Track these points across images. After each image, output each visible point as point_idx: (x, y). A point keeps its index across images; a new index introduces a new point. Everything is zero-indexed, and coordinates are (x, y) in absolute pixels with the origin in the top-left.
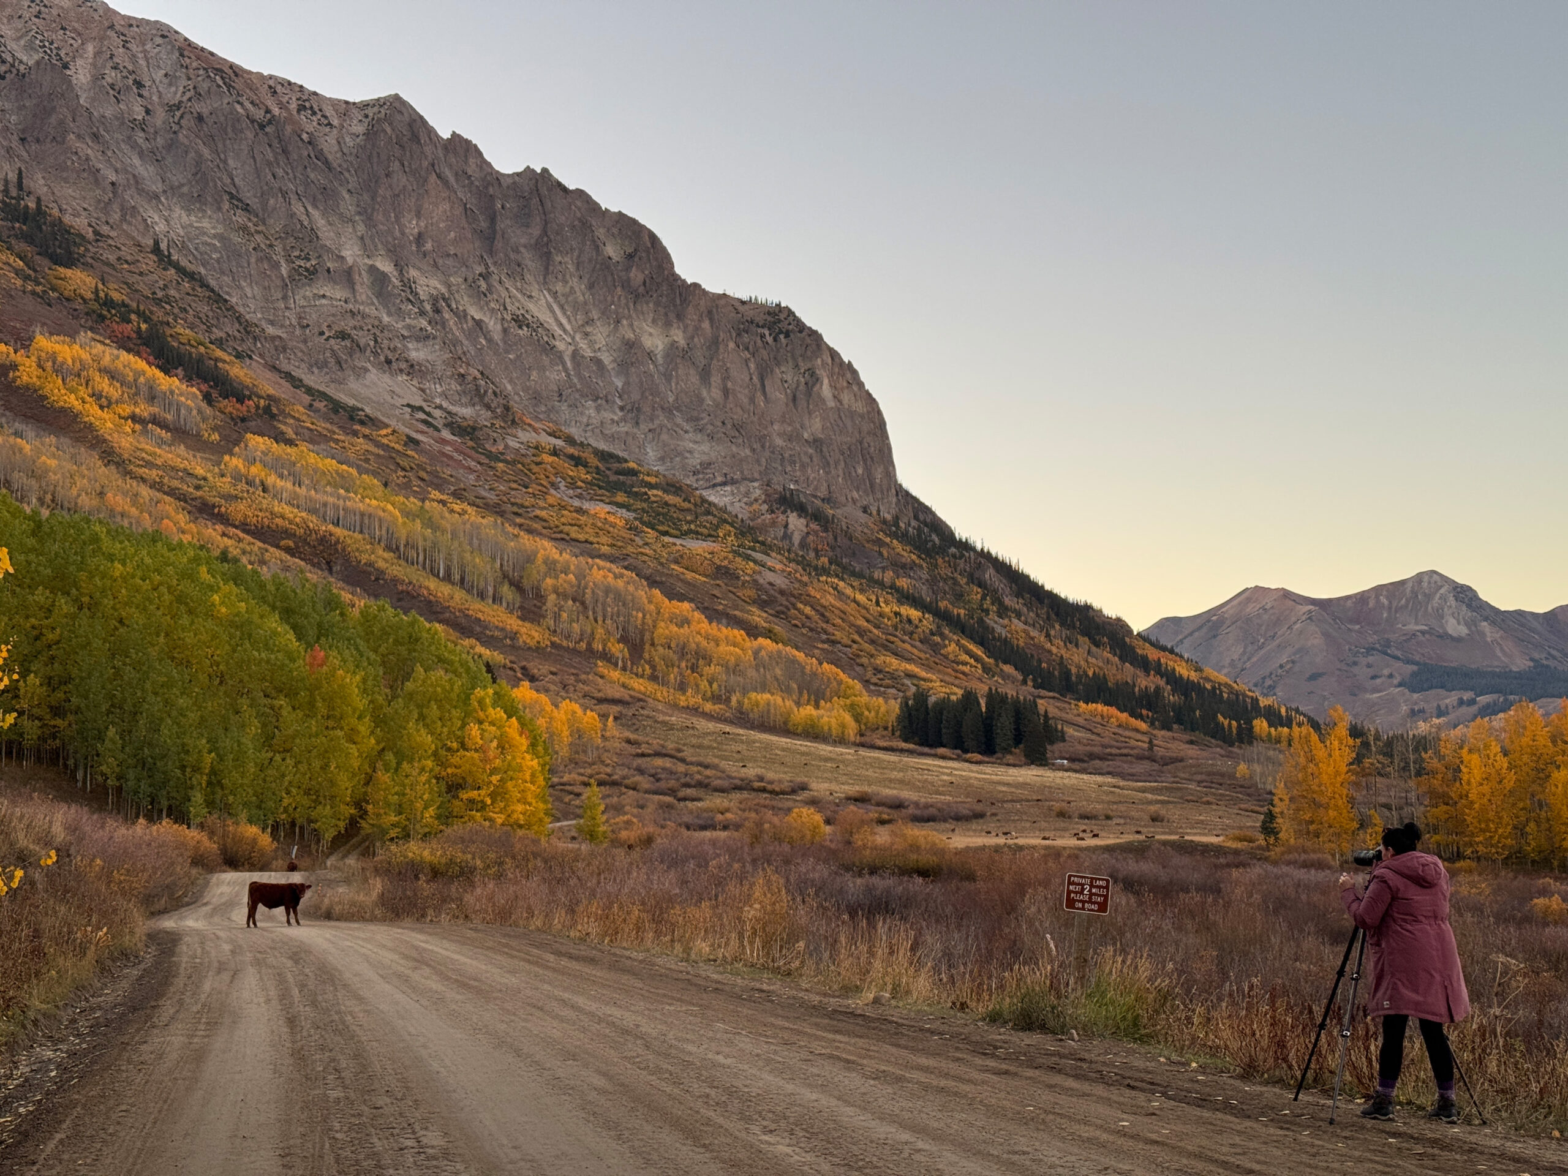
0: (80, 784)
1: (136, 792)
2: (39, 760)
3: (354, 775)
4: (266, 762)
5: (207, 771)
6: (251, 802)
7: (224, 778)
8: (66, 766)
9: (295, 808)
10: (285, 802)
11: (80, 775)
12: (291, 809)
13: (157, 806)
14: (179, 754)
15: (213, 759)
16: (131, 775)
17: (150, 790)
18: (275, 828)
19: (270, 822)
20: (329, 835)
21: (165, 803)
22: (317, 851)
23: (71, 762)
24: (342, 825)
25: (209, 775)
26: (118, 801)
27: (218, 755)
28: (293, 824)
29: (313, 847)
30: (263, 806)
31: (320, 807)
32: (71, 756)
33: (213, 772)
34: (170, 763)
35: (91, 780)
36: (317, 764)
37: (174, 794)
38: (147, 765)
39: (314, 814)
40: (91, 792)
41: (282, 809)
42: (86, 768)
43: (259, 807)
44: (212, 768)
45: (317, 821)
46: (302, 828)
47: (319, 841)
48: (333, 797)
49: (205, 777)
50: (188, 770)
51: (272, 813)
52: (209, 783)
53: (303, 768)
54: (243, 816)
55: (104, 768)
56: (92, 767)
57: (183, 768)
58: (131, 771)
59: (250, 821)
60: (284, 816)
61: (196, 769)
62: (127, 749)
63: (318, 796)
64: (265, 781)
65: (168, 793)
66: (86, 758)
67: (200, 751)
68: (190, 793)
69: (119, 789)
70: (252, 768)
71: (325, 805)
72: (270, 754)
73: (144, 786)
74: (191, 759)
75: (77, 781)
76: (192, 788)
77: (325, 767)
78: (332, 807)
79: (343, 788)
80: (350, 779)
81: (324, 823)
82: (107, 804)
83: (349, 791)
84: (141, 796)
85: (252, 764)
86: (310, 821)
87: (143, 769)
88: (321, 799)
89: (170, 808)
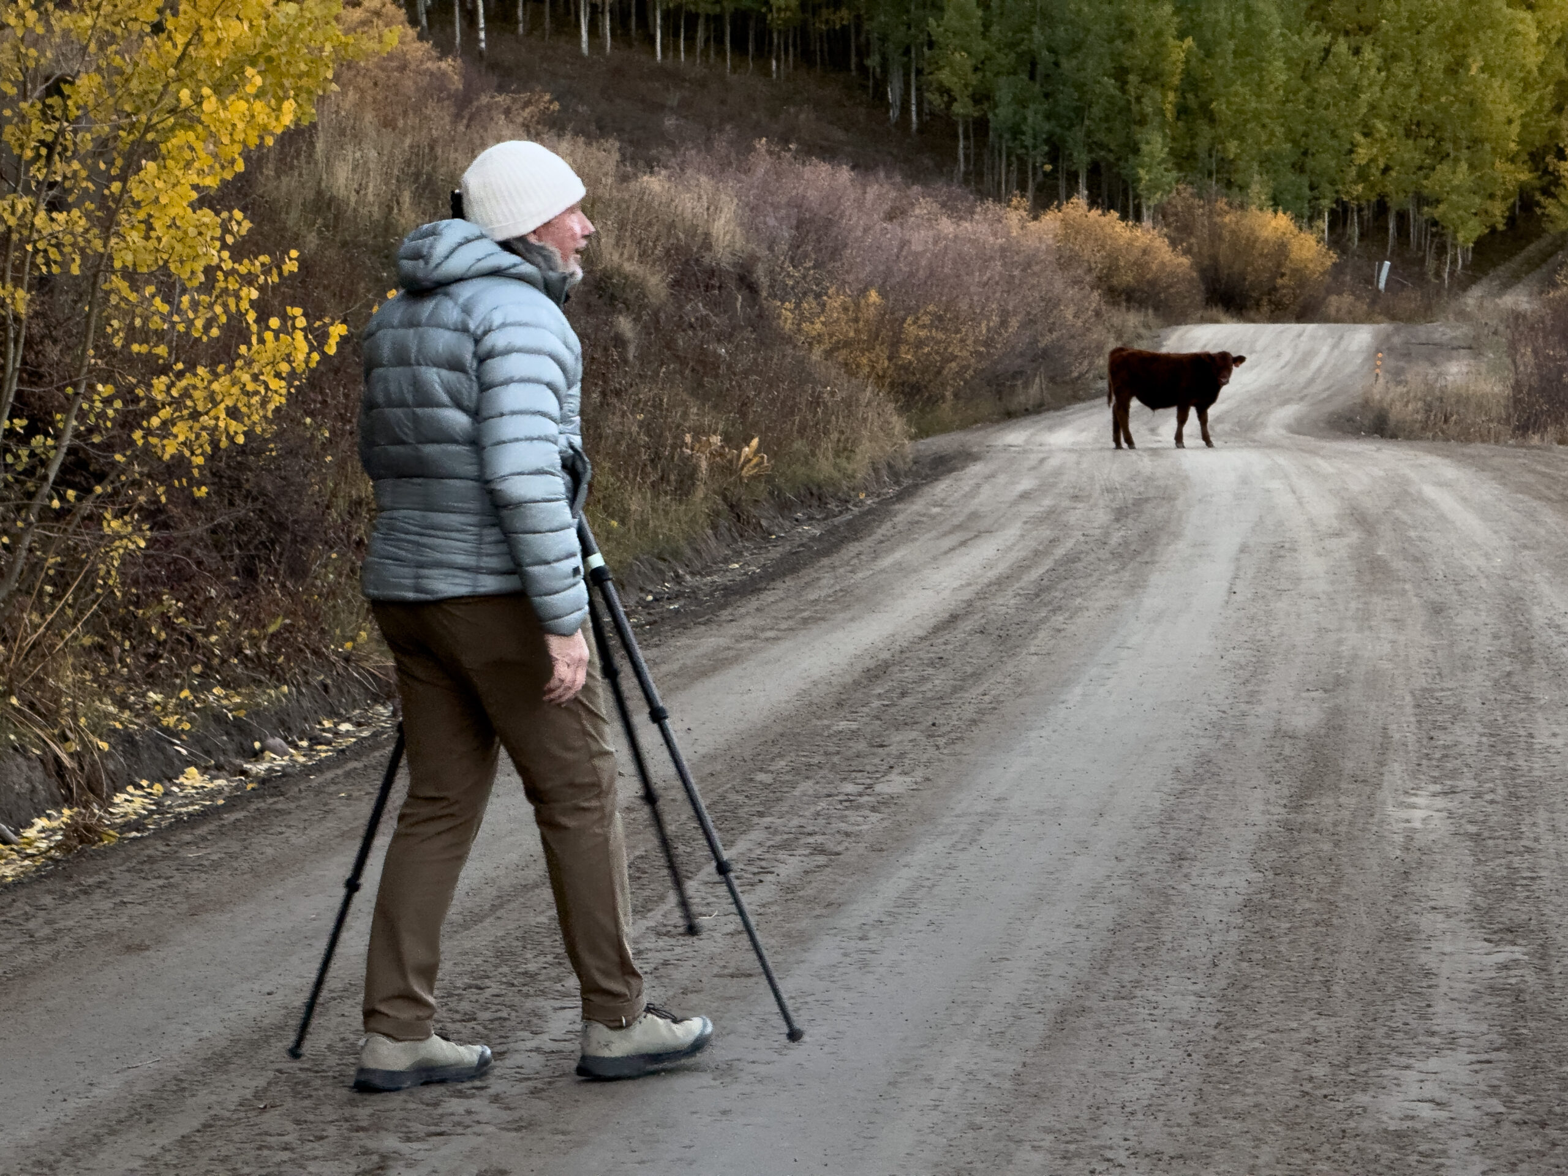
0: (894, 114)
1: (1016, 132)
2: (806, 57)
3: (1527, 85)
4: (1315, 58)
5: (1176, 81)
6: (1279, 156)
7: (1218, 95)
8: (863, 69)
9: (1386, 170)
10: (1362, 155)
11: (893, 94)
12: (1375, 173)
13: (1063, 165)
14: (1111, 40)
15: (1189, 52)
16: (1004, 91)
17: (1047, 127)
18: (1339, 218)
19: (1326, 203)
20: (1468, 233)
21: (1081, 159)
22: (1438, 275)
23: (873, 62)
24: (1498, 210)
25: (1182, 92)
26: (979, 156)
27: (1201, 42)
28: (1382, 208)
29: (1431, 264)
30: (1310, 163)
31: (1443, 169)
32: (875, 45)
33: (1191, 83)
34: (1091, 63)
35: (919, 104)
36: (1436, 61)
37: (1101, 136)
38: (1040, 68)
39: (1430, 185)
40: (920, 131)
41: (1353, 172)
42: (907, 75)
43: (1299, 168)
44: (1187, 73)
45: (1438, 201)
46: (1402, 217)
47: (1442, 250)
48: (1475, 142)
49: (1171, 96)
50: (1133, 78)
51: (1333, 183)
52: (1182, 111)
53: (1402, 71)
54: (1258, 188)
55: (944, 76)
56: (919, 72)
57: (1121, 74)
58: (1002, 80)
59: (1276, 202)
60: (1360, 188)
61: (1152, 77)
62: (995, 29)
63: (1439, 141)
64: (1310, 101)
65: (1089, 134)
66: (907, 52)
67: (1159, 34)
68: (1140, 134)
69: (980, 127)
70: (1279, 73)
71: (1457, 160)
72: (1325, 39)
73: (1034, 118)
74: (1138, 53)
75: (888, 106)
76: (1142, 122)
77: (1455, 69)
78: (1472, 167)
79: (1500, 117)
80: (1519, 99)
81: (1455, 207)
82: (956, 160)
83: (1515, 129)
84: (1028, 141)
85: (1279, 63)
86: (1422, 200)
87: (1032, 77)
88: (1448, 146)
89: (1095, 170)
